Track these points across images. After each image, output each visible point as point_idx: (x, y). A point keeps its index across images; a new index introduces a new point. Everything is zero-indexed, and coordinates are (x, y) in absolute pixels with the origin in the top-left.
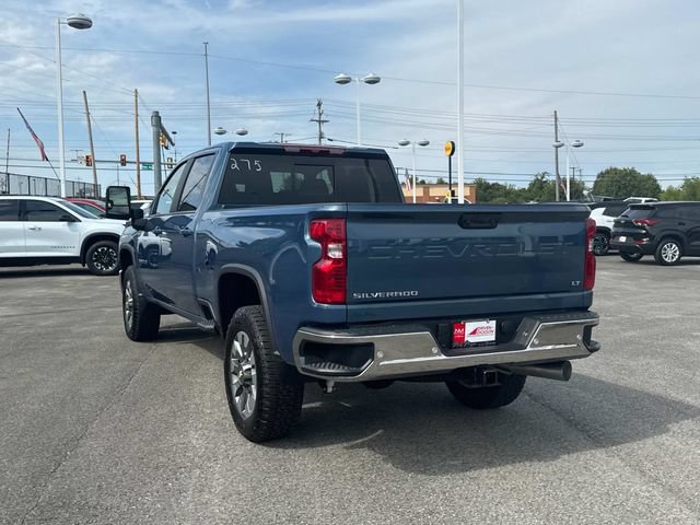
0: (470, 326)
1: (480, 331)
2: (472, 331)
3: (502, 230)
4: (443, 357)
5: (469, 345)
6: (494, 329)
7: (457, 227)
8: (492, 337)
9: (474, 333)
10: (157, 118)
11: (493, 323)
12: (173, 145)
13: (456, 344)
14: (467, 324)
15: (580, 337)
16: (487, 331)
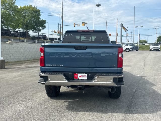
0: (79, 75)
2: (80, 76)
3: (88, 50)
4: (67, 81)
5: (79, 79)
6: (87, 76)
7: (74, 49)
8: (86, 78)
10: (122, 24)
11: (86, 75)
12: (127, 30)
13: (75, 79)
14: (78, 74)
15: (112, 81)
16: (84, 76)
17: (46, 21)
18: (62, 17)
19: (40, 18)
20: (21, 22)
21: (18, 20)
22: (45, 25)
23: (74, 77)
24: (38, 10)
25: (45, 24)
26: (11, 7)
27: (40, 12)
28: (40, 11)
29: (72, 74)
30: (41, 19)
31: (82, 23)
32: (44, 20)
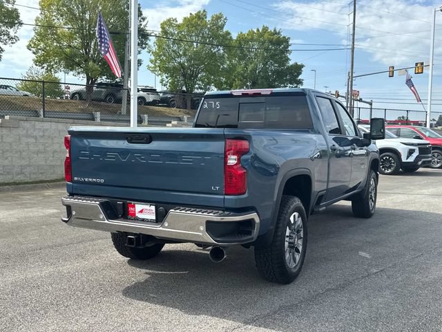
0: (139, 207)
1: (145, 211)
4: (106, 221)
5: (138, 219)
7: (126, 142)
8: (154, 217)
9: (141, 211)
11: (153, 208)
13: (129, 217)
14: (136, 205)
15: (202, 228)
16: (149, 212)
17: (302, 66)
18: (353, 51)
19: (288, 59)
20: (239, 74)
21: (232, 69)
22: (300, 77)
23: (128, 211)
24: (284, 37)
25: (299, 74)
26: (215, 36)
27: (290, 43)
28: (288, 42)
29: (124, 203)
30: (291, 63)
31: (417, 64)
32: (299, 63)
